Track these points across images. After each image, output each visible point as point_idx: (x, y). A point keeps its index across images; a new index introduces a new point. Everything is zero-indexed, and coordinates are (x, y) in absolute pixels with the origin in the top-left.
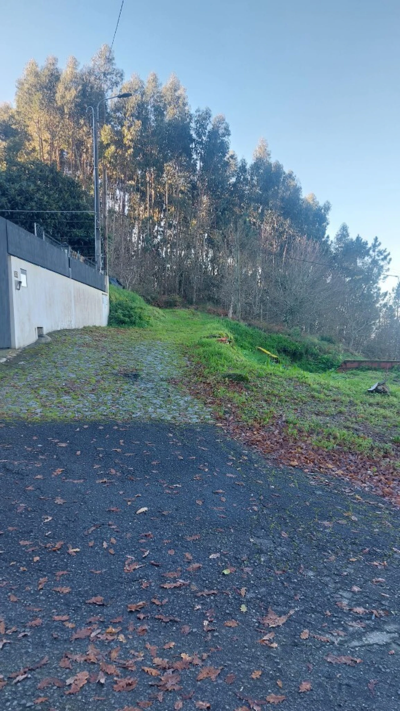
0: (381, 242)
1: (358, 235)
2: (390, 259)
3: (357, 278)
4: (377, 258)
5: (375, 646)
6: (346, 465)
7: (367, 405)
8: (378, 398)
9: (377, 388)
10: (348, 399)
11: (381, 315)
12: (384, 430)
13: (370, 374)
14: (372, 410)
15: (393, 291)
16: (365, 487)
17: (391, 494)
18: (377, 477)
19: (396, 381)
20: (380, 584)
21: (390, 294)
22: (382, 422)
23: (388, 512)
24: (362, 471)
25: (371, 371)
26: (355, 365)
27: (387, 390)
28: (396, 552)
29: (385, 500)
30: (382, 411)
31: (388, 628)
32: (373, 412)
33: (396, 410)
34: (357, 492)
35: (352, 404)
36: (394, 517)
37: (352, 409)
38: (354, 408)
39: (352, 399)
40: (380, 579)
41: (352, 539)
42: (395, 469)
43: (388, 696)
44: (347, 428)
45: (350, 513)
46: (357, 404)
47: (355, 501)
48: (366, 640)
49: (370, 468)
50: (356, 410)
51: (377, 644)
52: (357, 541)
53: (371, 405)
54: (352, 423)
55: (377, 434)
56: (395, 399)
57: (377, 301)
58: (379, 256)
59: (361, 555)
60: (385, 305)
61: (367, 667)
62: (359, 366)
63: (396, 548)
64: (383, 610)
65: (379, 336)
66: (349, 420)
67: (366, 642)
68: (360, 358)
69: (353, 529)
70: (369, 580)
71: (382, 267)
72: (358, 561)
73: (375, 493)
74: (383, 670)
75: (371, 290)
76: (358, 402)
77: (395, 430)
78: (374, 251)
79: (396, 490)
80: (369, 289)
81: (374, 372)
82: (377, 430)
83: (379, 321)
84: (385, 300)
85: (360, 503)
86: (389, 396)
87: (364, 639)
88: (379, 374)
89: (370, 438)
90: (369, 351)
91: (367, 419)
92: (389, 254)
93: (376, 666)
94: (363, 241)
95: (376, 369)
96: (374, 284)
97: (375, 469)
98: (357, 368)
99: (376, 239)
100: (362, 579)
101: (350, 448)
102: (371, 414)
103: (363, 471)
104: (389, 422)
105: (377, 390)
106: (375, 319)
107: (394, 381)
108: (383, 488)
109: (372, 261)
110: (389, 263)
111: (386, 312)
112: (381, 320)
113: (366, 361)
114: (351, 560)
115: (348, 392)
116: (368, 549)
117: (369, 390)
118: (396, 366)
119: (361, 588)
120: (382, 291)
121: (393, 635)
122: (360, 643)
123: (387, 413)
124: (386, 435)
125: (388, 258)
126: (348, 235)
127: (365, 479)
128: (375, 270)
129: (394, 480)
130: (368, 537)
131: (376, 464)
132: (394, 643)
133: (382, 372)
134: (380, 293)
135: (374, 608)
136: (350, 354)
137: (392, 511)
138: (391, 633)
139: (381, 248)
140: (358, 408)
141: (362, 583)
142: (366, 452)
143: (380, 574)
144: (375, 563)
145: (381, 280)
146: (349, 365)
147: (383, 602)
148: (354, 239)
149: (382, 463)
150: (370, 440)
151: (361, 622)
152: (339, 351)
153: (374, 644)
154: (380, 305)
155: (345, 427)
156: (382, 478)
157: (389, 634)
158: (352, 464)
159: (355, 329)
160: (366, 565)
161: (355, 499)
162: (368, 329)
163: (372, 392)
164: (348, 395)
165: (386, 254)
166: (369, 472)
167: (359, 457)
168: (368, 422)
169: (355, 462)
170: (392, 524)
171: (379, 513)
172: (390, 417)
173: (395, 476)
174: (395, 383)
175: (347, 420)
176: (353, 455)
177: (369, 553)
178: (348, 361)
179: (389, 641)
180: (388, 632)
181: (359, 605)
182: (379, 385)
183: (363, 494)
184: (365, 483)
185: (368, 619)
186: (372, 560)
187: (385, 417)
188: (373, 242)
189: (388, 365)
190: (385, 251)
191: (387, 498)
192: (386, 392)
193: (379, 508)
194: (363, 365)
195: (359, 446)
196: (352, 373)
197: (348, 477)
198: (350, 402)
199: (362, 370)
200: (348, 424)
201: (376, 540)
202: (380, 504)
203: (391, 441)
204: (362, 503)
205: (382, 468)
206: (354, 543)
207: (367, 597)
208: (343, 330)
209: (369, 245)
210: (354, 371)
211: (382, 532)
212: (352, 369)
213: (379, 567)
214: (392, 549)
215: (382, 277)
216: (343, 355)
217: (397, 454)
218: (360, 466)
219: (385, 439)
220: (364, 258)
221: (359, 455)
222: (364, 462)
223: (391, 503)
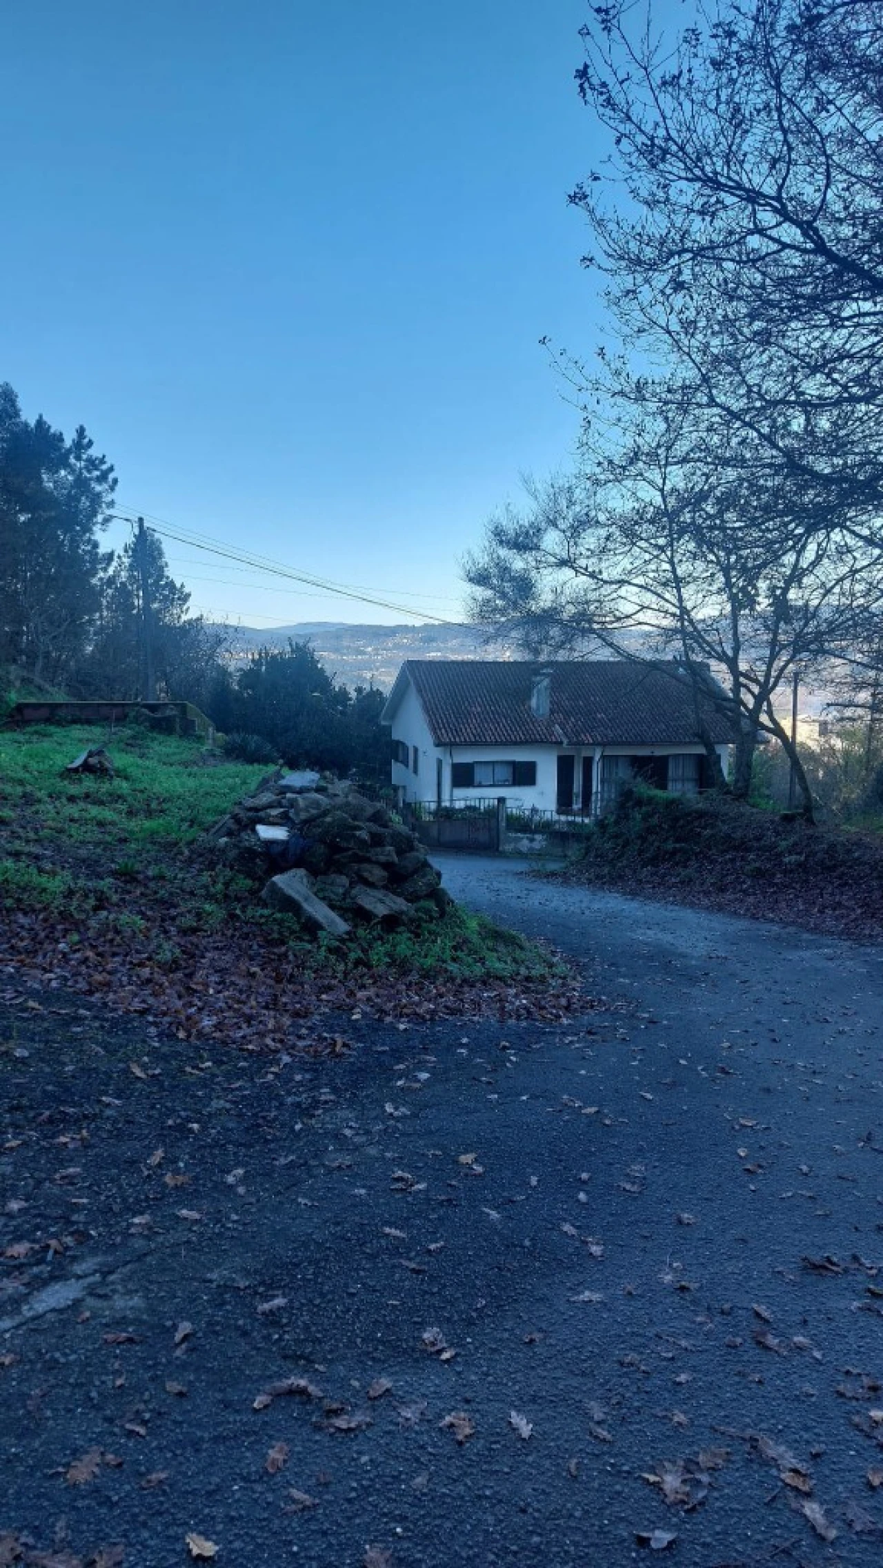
0: (93, 439)
1: (41, 416)
2: (115, 481)
3: (45, 515)
4: (85, 474)
5: (49, 1316)
6: (9, 939)
7: (64, 800)
8: (89, 783)
9: (86, 761)
10: (19, 790)
11: (104, 603)
12: (99, 850)
13: (77, 732)
14: (73, 810)
15: (126, 551)
16: (50, 980)
17: (108, 984)
18: (78, 955)
19: (132, 746)
20: (71, 1181)
21: (119, 557)
22: (95, 834)
23: (97, 1024)
24: (45, 946)
25: (79, 726)
26: (44, 713)
27: (107, 764)
28: (108, 1105)
29: (93, 999)
30: (94, 811)
31: (78, 1269)
32: (76, 815)
33: (124, 807)
34: (33, 994)
35: (28, 799)
36: (108, 1033)
37: (29, 812)
38: (34, 809)
39: (29, 788)
40: (71, 1170)
41: (13, 1099)
42: (117, 932)
43: (69, 1411)
44: (16, 855)
45: (11, 1044)
46: (39, 801)
47: (25, 1015)
48: (30, 1309)
49: (64, 937)
50: (37, 812)
51: (53, 1310)
52: (25, 1101)
53: (72, 799)
54: (28, 841)
55: (84, 861)
56: (125, 784)
57: (93, 572)
58: (89, 471)
59: (31, 1130)
60: (111, 581)
61: (27, 1367)
62: (53, 716)
63: (109, 1095)
64: (72, 1234)
65: (101, 648)
66: (19, 838)
67: (31, 1314)
68: (59, 696)
69: (17, 1077)
70: (45, 1179)
71: (99, 495)
72: (25, 1144)
73: (71, 990)
74: (62, 1360)
75: (78, 547)
76: (41, 794)
77: (121, 850)
78: (78, 458)
79: (119, 975)
80: (74, 545)
81: (86, 727)
82: (83, 852)
83: (101, 617)
84: (111, 571)
85: (38, 1017)
86: (112, 777)
87: (25, 1308)
88: (97, 731)
89: (65, 873)
90: (80, 682)
91: (61, 831)
92: (111, 469)
93: (47, 1357)
94: (52, 431)
95: (89, 722)
96: (84, 533)
97: (76, 937)
98: (48, 721)
99: (81, 432)
100: (30, 1181)
101: (19, 900)
102: (71, 820)
103: (48, 946)
104: (110, 833)
105: (86, 767)
106: (91, 612)
107: (127, 745)
108: (90, 976)
109: (75, 481)
110: (112, 489)
111: (113, 596)
112: (105, 613)
113: (67, 705)
114: (7, 1145)
115: (22, 774)
116: (47, 1113)
117: (70, 766)
118: (132, 714)
119: (26, 1201)
120: (102, 550)
121: (91, 1279)
122: (18, 1320)
123: (107, 814)
124: (103, 861)
125: (111, 476)
126: (17, 414)
127: (51, 964)
128: (85, 502)
129: (114, 955)
130: (50, 1088)
131: (78, 926)
132: (91, 1294)
133: (103, 727)
134: (97, 554)
135: (55, 1236)
136: (35, 690)
137: (107, 1020)
138: (86, 1276)
139: (94, 452)
140: (41, 807)
141: (30, 1188)
142: (56, 903)
143: (71, 1160)
144: (63, 1139)
145: (99, 526)
146: (28, 713)
147: (75, 1218)
148: (32, 423)
149: (92, 923)
150: (67, 875)
151: (21, 1274)
152: (9, 681)
153: (45, 1313)
154: (101, 579)
155: (10, 854)
156: (90, 954)
157: (81, 1281)
158: (24, 933)
159: (45, 633)
160: (43, 1147)
161: (25, 1010)
162: (77, 632)
163: (76, 770)
164: (21, 782)
165: (104, 467)
166: (61, 946)
167: (41, 917)
168: (64, 838)
169: (32, 929)
170: (105, 1048)
171: (79, 1029)
172: (113, 823)
173: (119, 945)
174: (129, 748)
175: (15, 836)
176: (25, 914)
177: (51, 1120)
178: (27, 705)
179: (79, 1295)
180: (79, 1277)
181: (18, 1239)
182: (90, 755)
183: (46, 997)
184: (51, 971)
185: (38, 1263)
186: (54, 1136)
187: (101, 824)
188: (74, 435)
189: (115, 712)
190: (102, 461)
191: (98, 995)
192: (107, 770)
193: (78, 1020)
194: (62, 713)
195: (40, 893)
196: (36, 732)
197: (13, 964)
198: (24, 795)
199: (59, 723)
200: (18, 845)
201: (67, 1090)
202: (82, 1011)
203: (114, 874)
204: (43, 1018)
205: (91, 934)
206: (18, 1108)
207: (39, 1215)
208: (18, 634)
209: (68, 443)
210: (41, 727)
211: (82, 1069)
212: (38, 721)
213: (71, 1146)
214: (100, 1101)
215: (100, 518)
216: (18, 691)
217: (123, 900)
218: (42, 935)
219: (100, 869)
220: (57, 472)
221: (41, 911)
222: (53, 927)
223: (105, 1004)
